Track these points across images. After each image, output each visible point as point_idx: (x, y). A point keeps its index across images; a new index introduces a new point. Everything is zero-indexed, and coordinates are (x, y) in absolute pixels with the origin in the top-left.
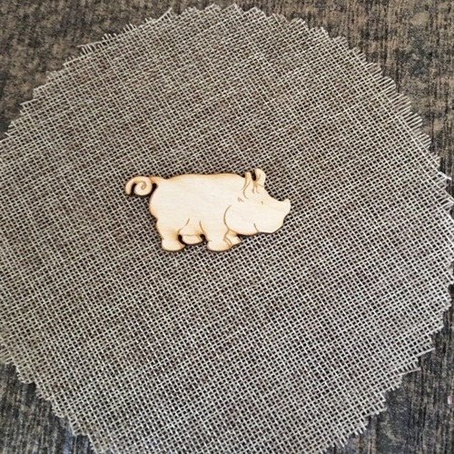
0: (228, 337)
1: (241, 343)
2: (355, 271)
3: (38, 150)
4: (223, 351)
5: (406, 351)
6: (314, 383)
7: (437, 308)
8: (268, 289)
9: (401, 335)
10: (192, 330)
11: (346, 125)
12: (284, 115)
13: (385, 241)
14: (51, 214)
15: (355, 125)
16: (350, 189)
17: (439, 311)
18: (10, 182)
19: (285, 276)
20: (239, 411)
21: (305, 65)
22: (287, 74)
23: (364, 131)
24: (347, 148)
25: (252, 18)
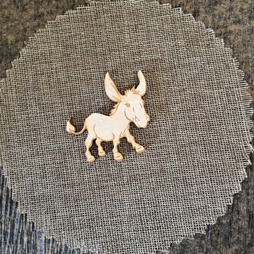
0: (104, 184)
1: (110, 189)
2: (183, 177)
3: (47, 49)
4: (99, 189)
6: (138, 224)
7: (216, 213)
8: (134, 168)
9: (192, 219)
10: (88, 173)
11: (211, 99)
12: (181, 80)
13: (205, 168)
14: (41, 85)
15: (217, 100)
16: (198, 134)
17: (217, 215)
18: (27, 61)
19: (146, 165)
20: (95, 221)
21: (204, 57)
22: (192, 58)
23: (220, 106)
24: (206, 111)
25: (187, 19)
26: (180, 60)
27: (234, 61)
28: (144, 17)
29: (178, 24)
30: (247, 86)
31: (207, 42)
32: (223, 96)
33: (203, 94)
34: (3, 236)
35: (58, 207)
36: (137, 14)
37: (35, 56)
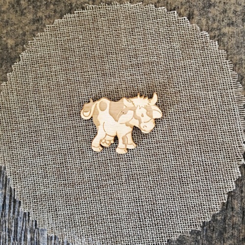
0: (103, 183)
1: (109, 188)
2: (179, 176)
3: (47, 53)
4: (98, 188)
5: (187, 224)
6: (136, 221)
7: (211, 210)
8: (132, 168)
9: (188, 216)
10: (88, 173)
11: (206, 100)
12: (177, 82)
13: (200, 167)
14: (41, 88)
15: (211, 102)
16: (194, 134)
17: (212, 212)
18: (27, 64)
19: (143, 165)
20: (95, 219)
21: (198, 59)
22: (187, 61)
23: (215, 107)
24: (201, 112)
25: (182, 22)
26: (175, 62)
27: (228, 63)
28: (140, 20)
29: (173, 27)
30: (240, 88)
31: (202, 44)
32: (218, 97)
33: (198, 95)
34: (7, 233)
35: (59, 205)
36: (133, 18)
37: (35, 59)
